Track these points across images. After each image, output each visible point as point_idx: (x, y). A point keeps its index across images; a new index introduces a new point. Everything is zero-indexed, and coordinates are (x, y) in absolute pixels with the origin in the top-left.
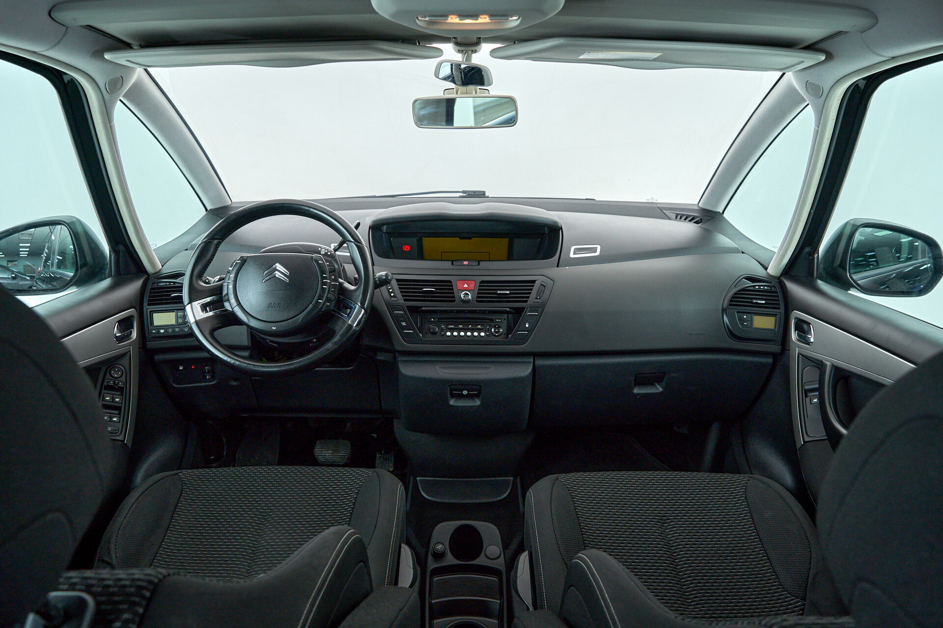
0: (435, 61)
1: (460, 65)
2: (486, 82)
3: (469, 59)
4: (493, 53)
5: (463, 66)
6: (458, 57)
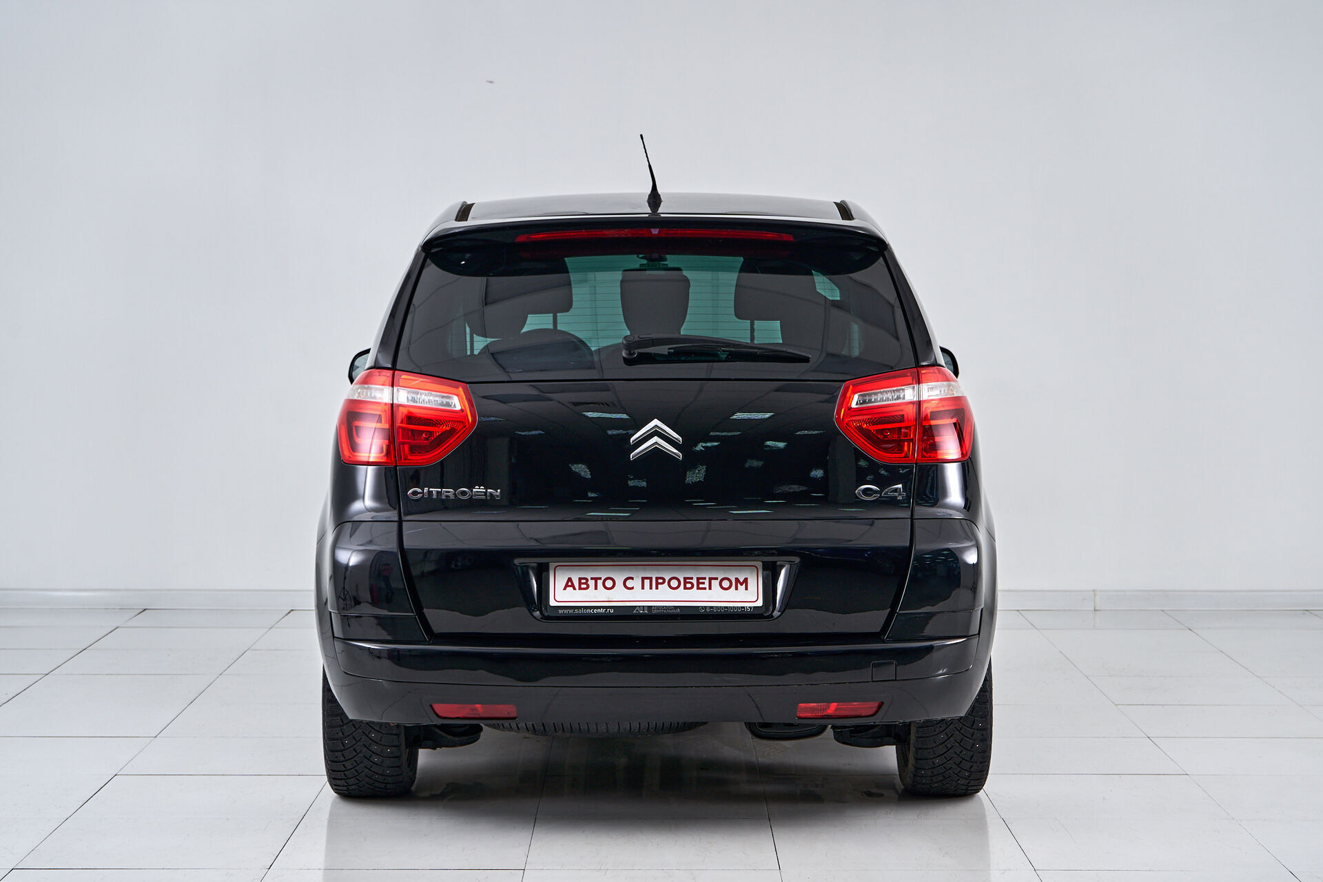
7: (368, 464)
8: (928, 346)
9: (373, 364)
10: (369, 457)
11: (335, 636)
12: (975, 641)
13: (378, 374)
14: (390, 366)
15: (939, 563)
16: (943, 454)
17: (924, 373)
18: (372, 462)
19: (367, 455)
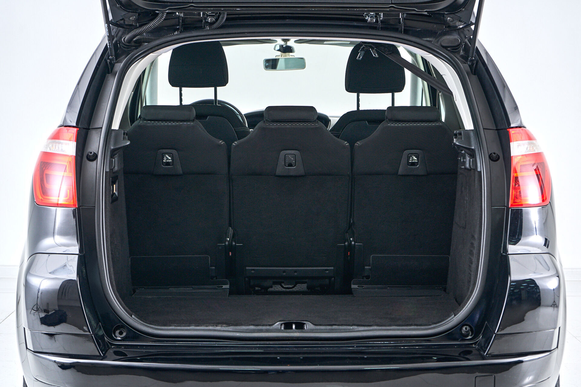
0: (274, 44)
1: (283, 46)
2: (293, 51)
3: (286, 43)
4: (296, 42)
5: (284, 46)
6: (283, 43)
7: (58, 205)
8: (515, 110)
9: (62, 123)
10: (58, 200)
11: (28, 347)
12: (555, 354)
13: (67, 131)
14: (75, 125)
15: (523, 289)
16: (526, 200)
17: (514, 133)
18: (61, 204)
19: (57, 198)
